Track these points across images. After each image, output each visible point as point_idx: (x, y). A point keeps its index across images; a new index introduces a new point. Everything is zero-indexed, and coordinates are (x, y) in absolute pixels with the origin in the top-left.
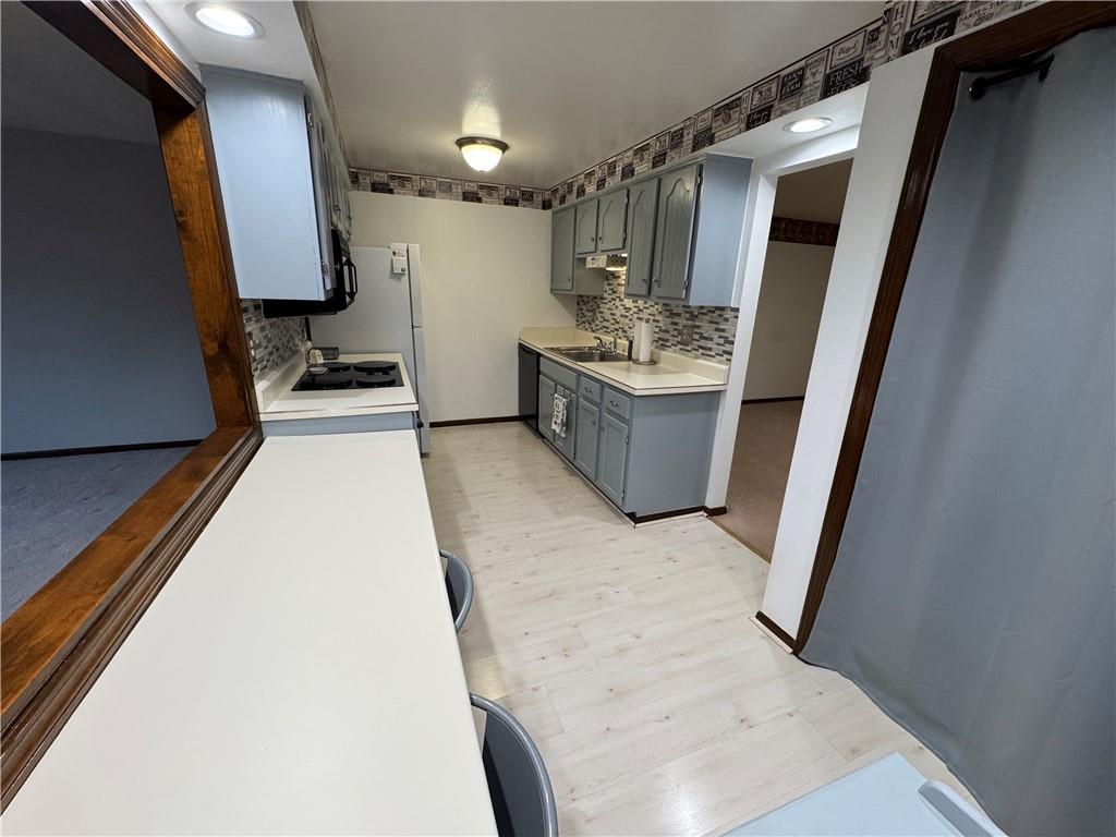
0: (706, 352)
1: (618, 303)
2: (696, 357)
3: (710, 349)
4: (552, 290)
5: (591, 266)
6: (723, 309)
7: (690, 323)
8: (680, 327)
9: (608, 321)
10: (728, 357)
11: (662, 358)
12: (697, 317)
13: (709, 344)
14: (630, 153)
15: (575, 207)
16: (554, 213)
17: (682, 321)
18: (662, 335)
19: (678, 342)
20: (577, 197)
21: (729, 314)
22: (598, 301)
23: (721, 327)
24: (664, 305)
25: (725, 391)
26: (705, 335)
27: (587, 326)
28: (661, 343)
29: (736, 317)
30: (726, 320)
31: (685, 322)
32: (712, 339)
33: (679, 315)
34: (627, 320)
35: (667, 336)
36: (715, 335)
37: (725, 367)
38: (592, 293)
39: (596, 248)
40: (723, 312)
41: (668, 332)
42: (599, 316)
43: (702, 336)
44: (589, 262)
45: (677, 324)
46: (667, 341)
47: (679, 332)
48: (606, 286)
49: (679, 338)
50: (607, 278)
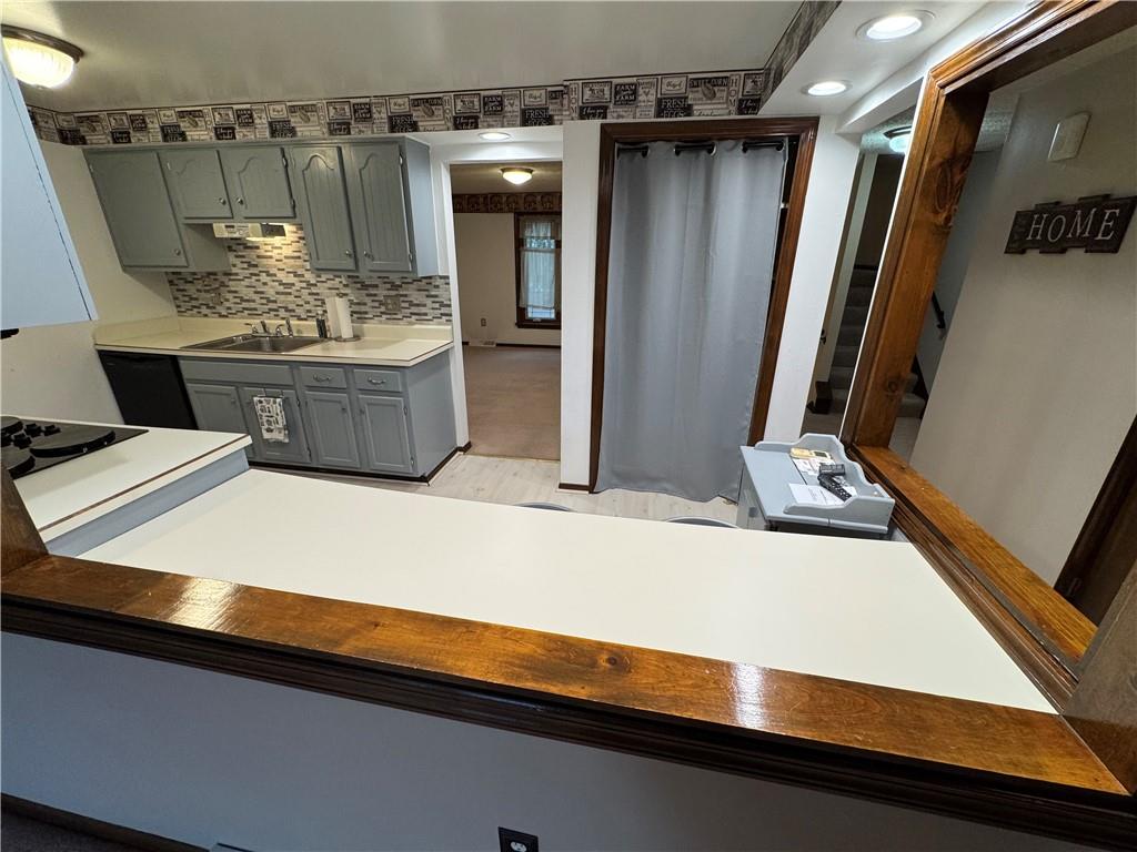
0: (421, 317)
1: (265, 278)
2: (411, 324)
3: (426, 314)
4: (125, 269)
5: (223, 234)
6: (430, 278)
7: (393, 293)
8: (380, 298)
9: (254, 301)
10: (447, 318)
11: (365, 330)
12: (401, 286)
13: (423, 310)
15: (148, 148)
16: (91, 152)
17: (382, 292)
18: (356, 308)
19: (382, 313)
20: (165, 139)
21: (438, 282)
22: (222, 278)
23: (433, 293)
24: (349, 277)
25: (453, 348)
26: (415, 302)
27: (204, 310)
28: (358, 315)
29: (448, 284)
30: (437, 287)
31: (386, 293)
32: (425, 305)
33: (376, 286)
34: (291, 298)
35: (363, 309)
36: (429, 302)
37: (450, 327)
38: (207, 269)
39: (232, 213)
40: (432, 281)
41: (364, 304)
42: (230, 296)
43: (412, 304)
44: (220, 230)
45: (375, 295)
46: (366, 313)
47: (381, 303)
48: (232, 258)
49: (383, 309)
50: (230, 249)
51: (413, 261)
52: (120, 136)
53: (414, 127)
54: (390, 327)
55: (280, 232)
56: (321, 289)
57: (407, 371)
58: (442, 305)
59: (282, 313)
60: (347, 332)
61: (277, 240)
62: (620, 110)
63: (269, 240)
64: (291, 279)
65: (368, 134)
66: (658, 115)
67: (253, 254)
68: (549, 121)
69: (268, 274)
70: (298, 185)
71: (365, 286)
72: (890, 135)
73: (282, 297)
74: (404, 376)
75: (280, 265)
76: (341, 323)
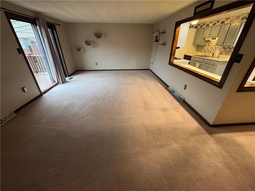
1: (210, 46)
4: (193, 44)
5: (207, 40)
8: (226, 51)
9: (206, 50)
11: (220, 56)
12: (231, 49)
14: (209, 22)
15: (204, 28)
16: (197, 29)
18: (221, 52)
20: (206, 26)
22: (204, 46)
27: (199, 51)
31: (228, 50)
33: (227, 48)
34: (212, 50)
35: (222, 52)
38: (202, 45)
39: (209, 36)
41: (223, 52)
42: (203, 49)
43: (232, 52)
44: (206, 39)
45: (226, 50)
46: (222, 53)
47: (226, 52)
48: (207, 43)
49: (226, 53)
50: (207, 42)
51: (233, 44)
52: (201, 26)
53: (246, 19)
56: (217, 49)
57: (219, 62)
59: (209, 52)
61: (214, 40)
63: (213, 40)
67: (210, 42)
69: (211, 46)
70: (220, 31)
73: (210, 50)
74: (218, 63)
75: (213, 44)
76: (216, 55)
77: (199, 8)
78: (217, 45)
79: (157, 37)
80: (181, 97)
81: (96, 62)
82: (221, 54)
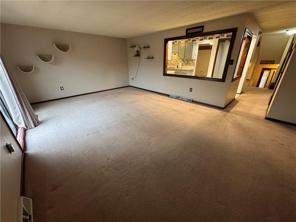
0: (191, 65)
2: (189, 66)
6: (193, 60)
10: (194, 65)
11: (183, 67)
12: (189, 61)
17: (186, 62)
25: (194, 69)
29: (195, 61)
36: (192, 63)
37: (194, 67)
43: (190, 63)
51: (191, 57)
53: (195, 41)
54: (186, 66)
55: (176, 54)
56: (178, 62)
57: (188, 71)
58: (194, 63)
59: (173, 65)
60: (180, 67)
62: (222, 37)
64: (175, 60)
65: (189, 42)
66: (227, 37)
68: (212, 39)
70: (180, 49)
71: (184, 61)
72: (287, 31)
76: (180, 66)
77: (190, 31)
78: (180, 59)
79: (137, 51)
80: (189, 99)
81: (61, 86)
82: (182, 65)
